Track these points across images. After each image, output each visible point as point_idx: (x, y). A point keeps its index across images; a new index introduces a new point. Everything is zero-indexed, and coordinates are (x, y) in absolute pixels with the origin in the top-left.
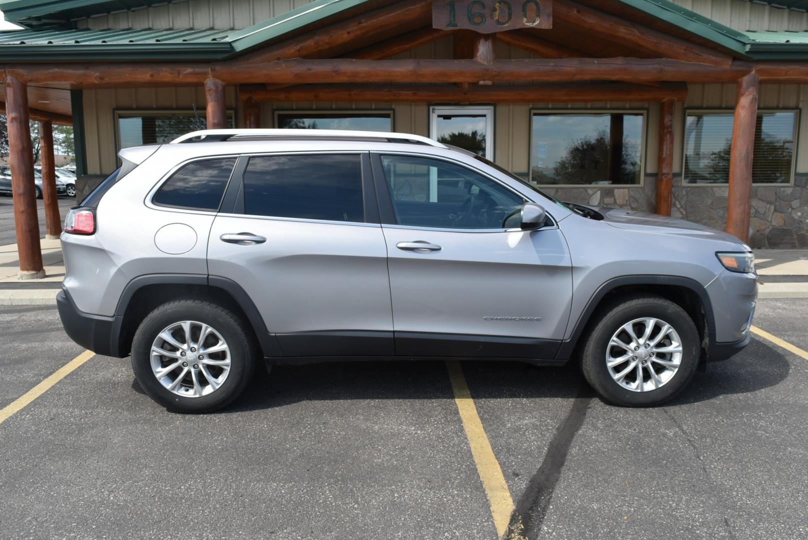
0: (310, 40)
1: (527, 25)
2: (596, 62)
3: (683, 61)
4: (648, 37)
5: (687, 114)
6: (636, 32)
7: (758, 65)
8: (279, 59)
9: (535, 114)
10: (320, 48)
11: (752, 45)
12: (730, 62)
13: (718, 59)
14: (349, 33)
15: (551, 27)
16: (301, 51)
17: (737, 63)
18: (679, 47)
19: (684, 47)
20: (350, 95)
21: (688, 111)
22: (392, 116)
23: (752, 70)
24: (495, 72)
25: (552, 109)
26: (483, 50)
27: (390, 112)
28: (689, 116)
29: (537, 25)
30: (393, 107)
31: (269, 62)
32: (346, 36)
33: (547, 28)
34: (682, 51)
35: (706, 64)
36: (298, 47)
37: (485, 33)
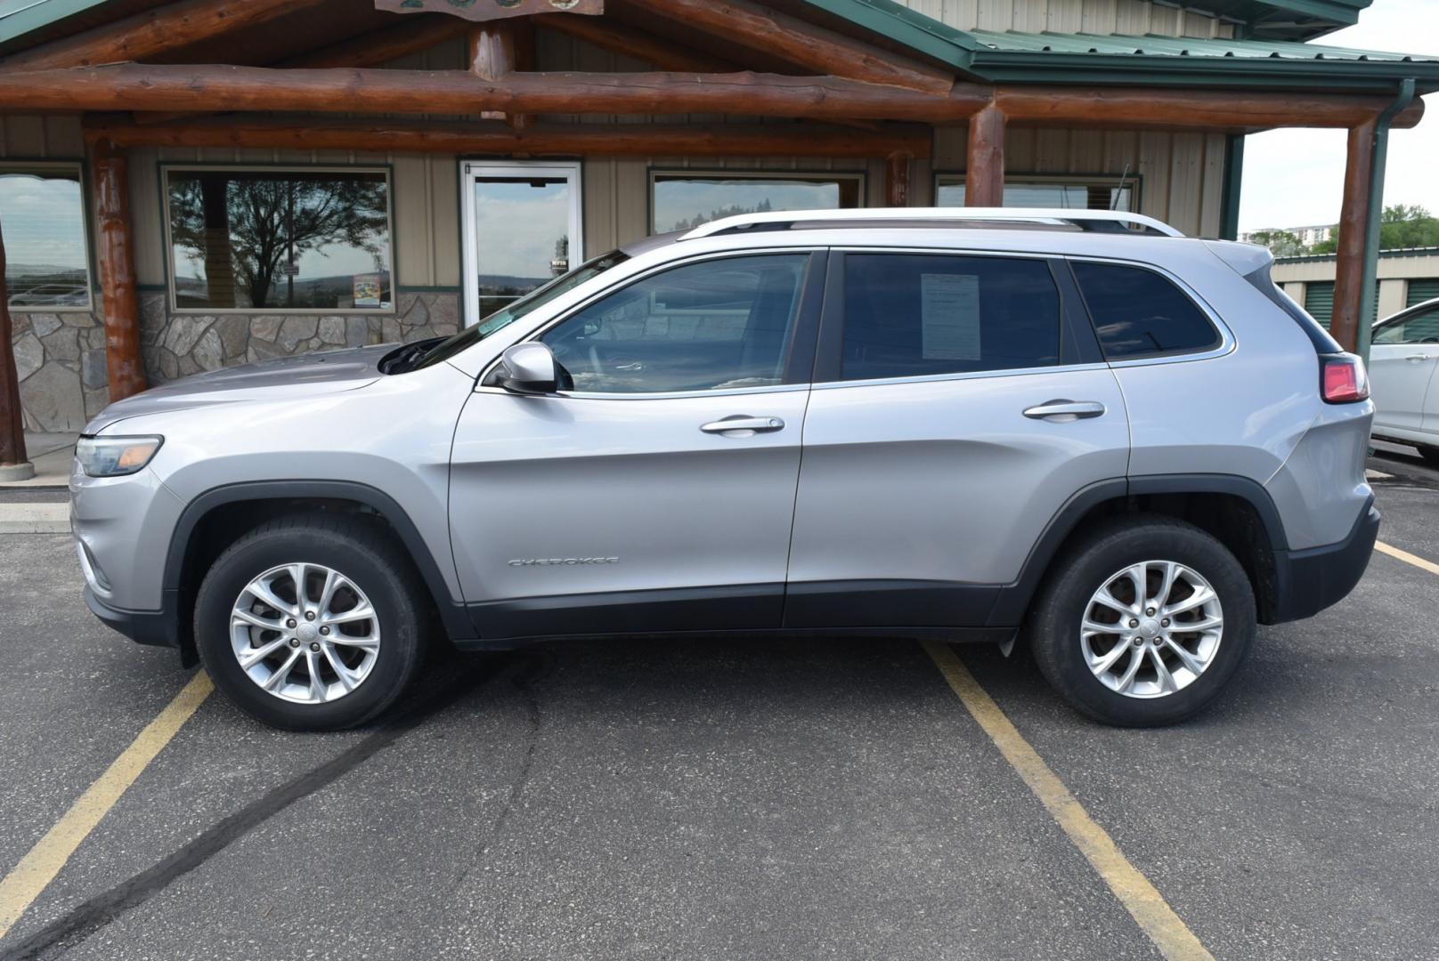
0: (144, 28)
1: (556, 8)
2: (700, 81)
3: (864, 82)
4: (797, 36)
5: (937, 183)
6: (773, 24)
7: (1001, 92)
8: (85, 62)
9: (659, 179)
10: (166, 43)
11: (979, 53)
12: (950, 85)
13: (928, 79)
14: (221, 15)
15: (602, 12)
16: (128, 48)
17: (963, 87)
18: (853, 55)
19: (864, 56)
20: (298, 136)
21: (939, 177)
22: (388, 177)
23: (991, 102)
24: (508, 95)
25: (689, 169)
26: (486, 52)
27: (386, 171)
28: (942, 185)
29: (574, 7)
30: (390, 160)
31: (67, 68)
32: (216, 20)
33: (593, 12)
34: (860, 63)
35: (906, 88)
36: (122, 40)
37: (474, 19)
